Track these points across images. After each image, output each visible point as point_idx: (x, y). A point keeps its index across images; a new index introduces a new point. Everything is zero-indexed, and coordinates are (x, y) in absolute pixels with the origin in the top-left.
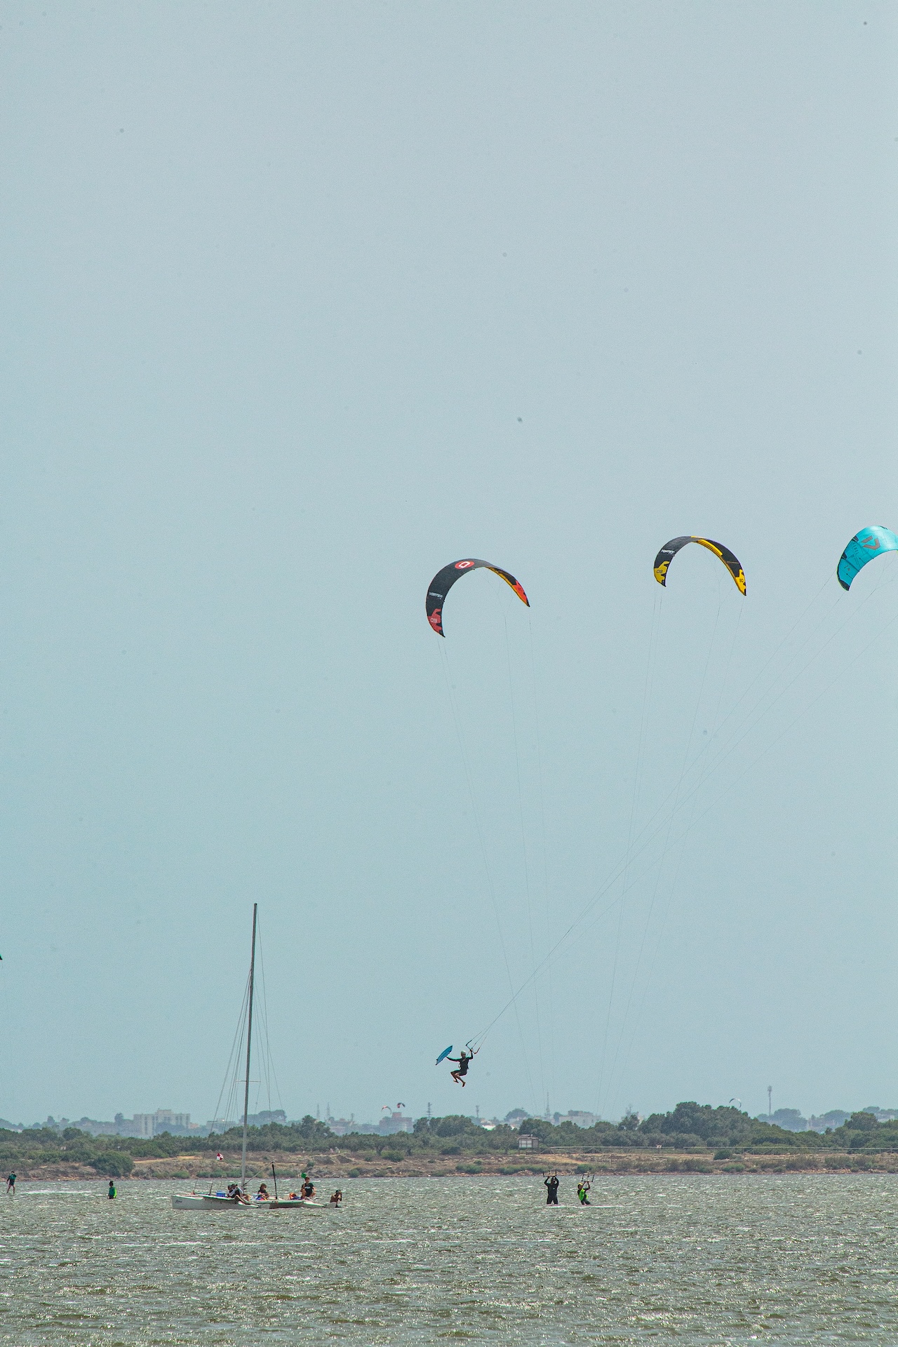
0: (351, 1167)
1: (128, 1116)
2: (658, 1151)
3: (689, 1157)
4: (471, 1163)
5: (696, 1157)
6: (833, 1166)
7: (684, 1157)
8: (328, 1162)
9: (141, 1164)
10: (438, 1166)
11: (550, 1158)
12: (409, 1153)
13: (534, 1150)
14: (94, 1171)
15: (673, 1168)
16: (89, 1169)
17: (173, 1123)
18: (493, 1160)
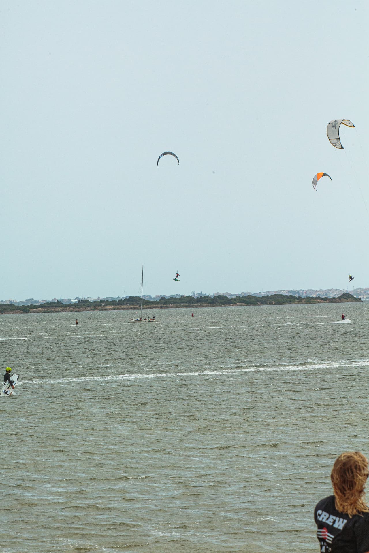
0: (71, 310)
1: (4, 300)
2: (128, 306)
3: (134, 306)
4: (93, 308)
5: (136, 306)
6: (161, 307)
7: (133, 306)
8: (66, 309)
9: (31, 310)
10: (87, 309)
11: (107, 307)
12: (81, 307)
13: (105, 306)
14: (22, 312)
15: (131, 308)
16: (22, 311)
17: (13, 301)
18: (97, 308)
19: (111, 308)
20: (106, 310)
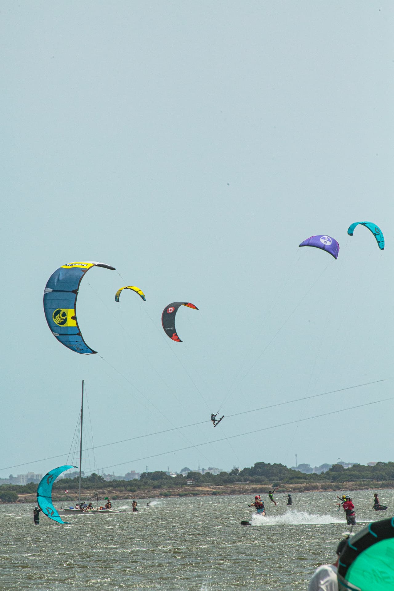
0: (114, 495)
1: (15, 476)
2: (248, 484)
3: (262, 486)
4: (166, 492)
5: (265, 486)
6: (325, 488)
7: (259, 486)
8: (104, 493)
9: (21, 496)
10: (152, 494)
11: (201, 489)
12: (139, 488)
13: (193, 486)
15: (255, 491)
17: (35, 478)
18: (176, 490)
19: (209, 489)
20: (195, 495)
